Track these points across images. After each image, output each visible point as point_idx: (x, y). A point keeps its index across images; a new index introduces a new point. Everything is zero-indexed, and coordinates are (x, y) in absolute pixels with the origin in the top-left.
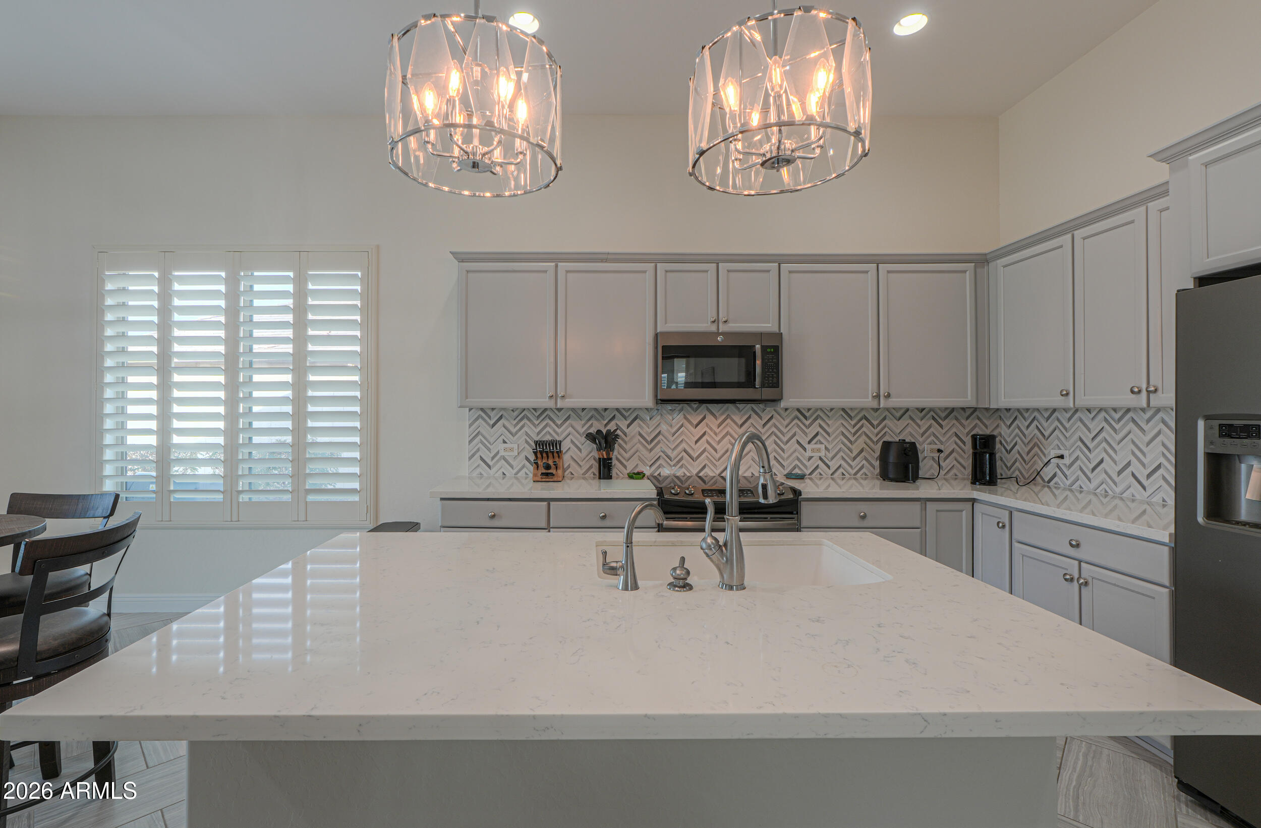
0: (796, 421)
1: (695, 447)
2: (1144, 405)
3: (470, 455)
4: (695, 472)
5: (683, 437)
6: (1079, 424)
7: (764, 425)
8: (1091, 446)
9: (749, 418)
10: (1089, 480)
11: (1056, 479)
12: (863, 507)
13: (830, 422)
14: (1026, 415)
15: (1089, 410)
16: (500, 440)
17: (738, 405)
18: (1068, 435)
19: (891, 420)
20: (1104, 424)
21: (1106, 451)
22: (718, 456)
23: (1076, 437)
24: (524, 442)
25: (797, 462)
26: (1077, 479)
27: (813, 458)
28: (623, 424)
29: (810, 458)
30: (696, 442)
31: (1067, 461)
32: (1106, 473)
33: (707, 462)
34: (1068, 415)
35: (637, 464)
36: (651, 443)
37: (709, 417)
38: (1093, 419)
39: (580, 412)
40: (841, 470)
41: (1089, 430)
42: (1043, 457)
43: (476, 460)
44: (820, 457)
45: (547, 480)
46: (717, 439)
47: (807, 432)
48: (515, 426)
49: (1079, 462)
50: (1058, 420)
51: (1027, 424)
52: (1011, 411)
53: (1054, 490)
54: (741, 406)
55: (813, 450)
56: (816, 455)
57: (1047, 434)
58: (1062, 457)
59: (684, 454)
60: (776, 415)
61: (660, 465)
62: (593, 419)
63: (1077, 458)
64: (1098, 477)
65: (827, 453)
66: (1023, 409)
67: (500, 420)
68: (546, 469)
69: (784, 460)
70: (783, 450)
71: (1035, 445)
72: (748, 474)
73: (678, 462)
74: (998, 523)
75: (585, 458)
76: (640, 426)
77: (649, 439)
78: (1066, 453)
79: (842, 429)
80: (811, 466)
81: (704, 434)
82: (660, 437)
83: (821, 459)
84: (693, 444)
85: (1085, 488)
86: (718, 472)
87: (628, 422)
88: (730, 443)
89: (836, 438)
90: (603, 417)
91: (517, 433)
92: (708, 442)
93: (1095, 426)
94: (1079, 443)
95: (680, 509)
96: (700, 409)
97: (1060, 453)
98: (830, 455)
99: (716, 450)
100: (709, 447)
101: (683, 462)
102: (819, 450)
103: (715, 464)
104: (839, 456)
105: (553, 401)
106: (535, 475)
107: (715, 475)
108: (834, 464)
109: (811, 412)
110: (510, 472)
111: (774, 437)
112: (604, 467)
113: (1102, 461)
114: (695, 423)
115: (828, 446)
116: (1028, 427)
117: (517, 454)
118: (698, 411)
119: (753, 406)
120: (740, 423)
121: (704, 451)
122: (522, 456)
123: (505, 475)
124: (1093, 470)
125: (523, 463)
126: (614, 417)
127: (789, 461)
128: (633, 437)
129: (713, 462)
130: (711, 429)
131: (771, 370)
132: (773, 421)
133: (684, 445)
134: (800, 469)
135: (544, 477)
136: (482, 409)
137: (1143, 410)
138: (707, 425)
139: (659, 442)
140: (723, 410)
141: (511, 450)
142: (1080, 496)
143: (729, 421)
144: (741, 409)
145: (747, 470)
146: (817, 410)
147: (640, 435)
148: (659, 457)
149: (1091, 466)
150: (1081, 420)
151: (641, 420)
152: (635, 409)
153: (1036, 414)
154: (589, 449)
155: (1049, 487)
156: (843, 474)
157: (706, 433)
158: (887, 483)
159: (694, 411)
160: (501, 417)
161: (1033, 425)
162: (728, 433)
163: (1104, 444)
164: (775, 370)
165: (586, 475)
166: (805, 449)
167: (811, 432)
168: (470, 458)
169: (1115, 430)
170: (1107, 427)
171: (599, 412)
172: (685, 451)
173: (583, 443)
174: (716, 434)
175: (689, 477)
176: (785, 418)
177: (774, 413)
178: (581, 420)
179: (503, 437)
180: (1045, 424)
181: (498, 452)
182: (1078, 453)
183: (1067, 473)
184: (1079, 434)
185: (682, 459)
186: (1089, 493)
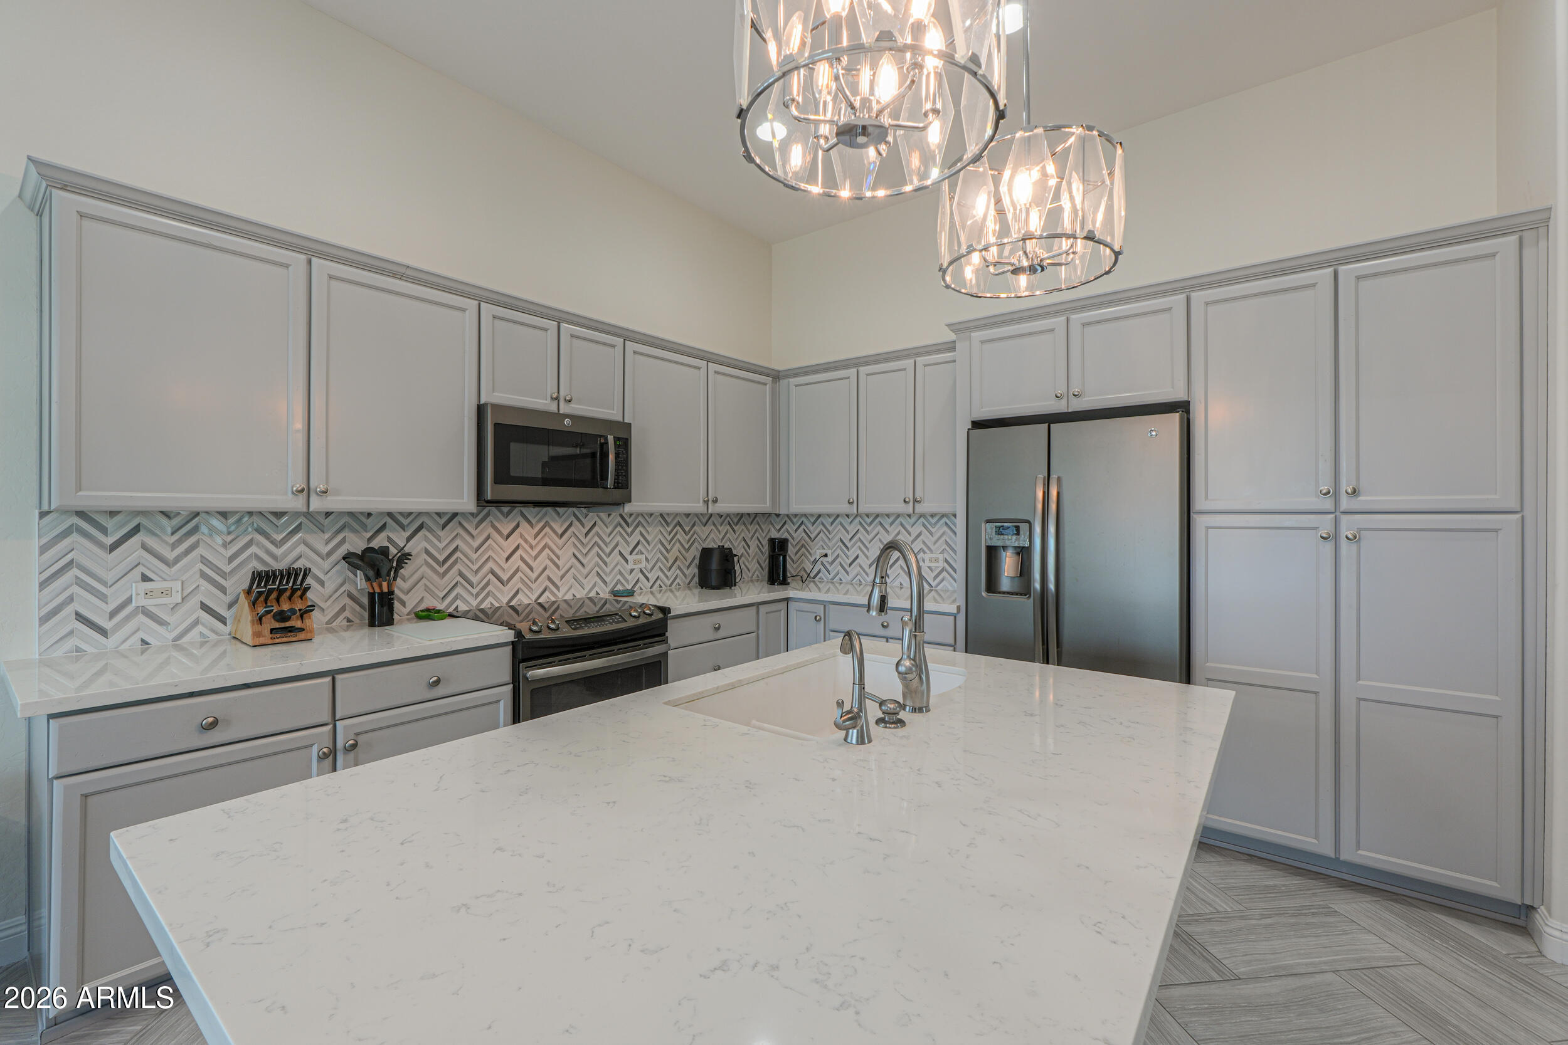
0: (619, 529)
1: (505, 566)
2: (911, 511)
3: (42, 614)
4: (505, 600)
5: (490, 553)
6: (840, 527)
7: (587, 534)
8: (849, 545)
9: (571, 525)
10: (847, 573)
11: (820, 575)
12: (716, 618)
13: (649, 529)
14: (795, 520)
15: (847, 516)
16: (136, 574)
17: (558, 509)
18: (830, 537)
19: (700, 526)
20: (859, 527)
21: (860, 549)
22: (534, 576)
23: (837, 538)
24: (198, 575)
25: (619, 577)
26: (838, 573)
27: (635, 571)
28: (400, 538)
29: (632, 571)
30: (507, 559)
31: (830, 559)
32: (861, 566)
33: (520, 585)
34: (831, 520)
35: (423, 598)
36: (443, 565)
37: (524, 525)
38: (851, 522)
39: (321, 519)
40: (659, 582)
41: (848, 532)
42: (809, 557)
43: (66, 621)
44: (641, 569)
45: (285, 640)
46: (534, 553)
47: (629, 541)
48: (174, 546)
49: (839, 559)
50: (823, 524)
51: (795, 528)
52: (782, 516)
53: (818, 583)
54: (561, 510)
55: (635, 562)
56: (637, 567)
57: (812, 536)
58: (826, 555)
59: (490, 576)
60: (599, 522)
61: (457, 595)
62: (347, 529)
63: (838, 556)
64: (854, 570)
65: (647, 564)
66: (792, 515)
67: (132, 536)
68: (278, 621)
69: (606, 575)
70: (606, 564)
71: (803, 546)
72: (569, 597)
73: (483, 588)
74: (816, 617)
75: (330, 597)
76: (426, 539)
77: (441, 558)
78: (829, 552)
79: (660, 536)
80: (632, 579)
81: (518, 548)
82: (458, 554)
83: (641, 571)
84: (502, 562)
85: (844, 580)
86: (534, 598)
87: (408, 534)
88: (548, 559)
89: (655, 546)
90: (365, 527)
91: (177, 560)
92: (522, 559)
93: (852, 529)
94: (840, 543)
95: (546, 652)
96: (512, 515)
97: (824, 552)
98: (649, 566)
99: (531, 569)
100: (524, 567)
101: (490, 588)
102: (640, 561)
103: (530, 588)
104: (657, 567)
105: (302, 498)
106: (257, 634)
107: (531, 602)
108: (652, 576)
109: (633, 517)
110: (159, 636)
111: (596, 549)
112: (382, 605)
113: (857, 557)
114: (506, 532)
115: (648, 557)
116: (796, 531)
117: (180, 600)
118: (509, 517)
119: (574, 509)
120: (560, 532)
121: (518, 570)
122: (194, 601)
123: (147, 643)
124: (851, 564)
125: (194, 617)
126: (383, 528)
127: (611, 576)
128: (418, 554)
129: (528, 585)
130: (526, 541)
131: (620, 467)
132: (596, 529)
133: (490, 564)
134: (622, 585)
135: (278, 635)
136: (81, 514)
137: (909, 516)
138: (522, 536)
139: (455, 562)
140: (540, 515)
141: (165, 593)
142: (840, 587)
143: (547, 529)
144: (561, 514)
145: (567, 592)
146: (638, 515)
147: (427, 552)
148: (457, 583)
149: (849, 562)
150: (841, 524)
151: (428, 531)
152: (420, 513)
153: (804, 519)
154: (340, 580)
155: (814, 582)
156: (661, 587)
157: (520, 547)
158: (705, 591)
159: (504, 517)
160: (136, 530)
161: (801, 529)
162: (546, 546)
163: (859, 544)
164: (624, 468)
165: (334, 624)
166: (627, 561)
167: (633, 540)
168: (43, 620)
169: (867, 532)
170: (861, 529)
171: (357, 519)
172: (493, 572)
173: (326, 571)
174: (532, 547)
175: (498, 608)
176: (608, 525)
177: (597, 519)
178: (324, 532)
179: (141, 569)
180: (812, 528)
181: (129, 600)
182: (839, 551)
183: (830, 569)
184: (840, 535)
185: (488, 584)
186: (847, 583)
